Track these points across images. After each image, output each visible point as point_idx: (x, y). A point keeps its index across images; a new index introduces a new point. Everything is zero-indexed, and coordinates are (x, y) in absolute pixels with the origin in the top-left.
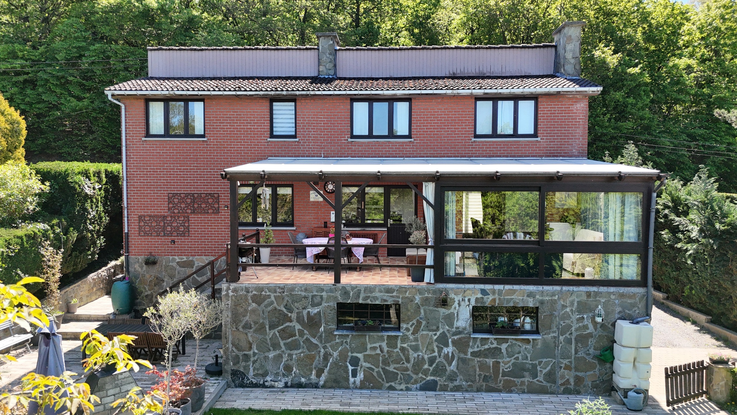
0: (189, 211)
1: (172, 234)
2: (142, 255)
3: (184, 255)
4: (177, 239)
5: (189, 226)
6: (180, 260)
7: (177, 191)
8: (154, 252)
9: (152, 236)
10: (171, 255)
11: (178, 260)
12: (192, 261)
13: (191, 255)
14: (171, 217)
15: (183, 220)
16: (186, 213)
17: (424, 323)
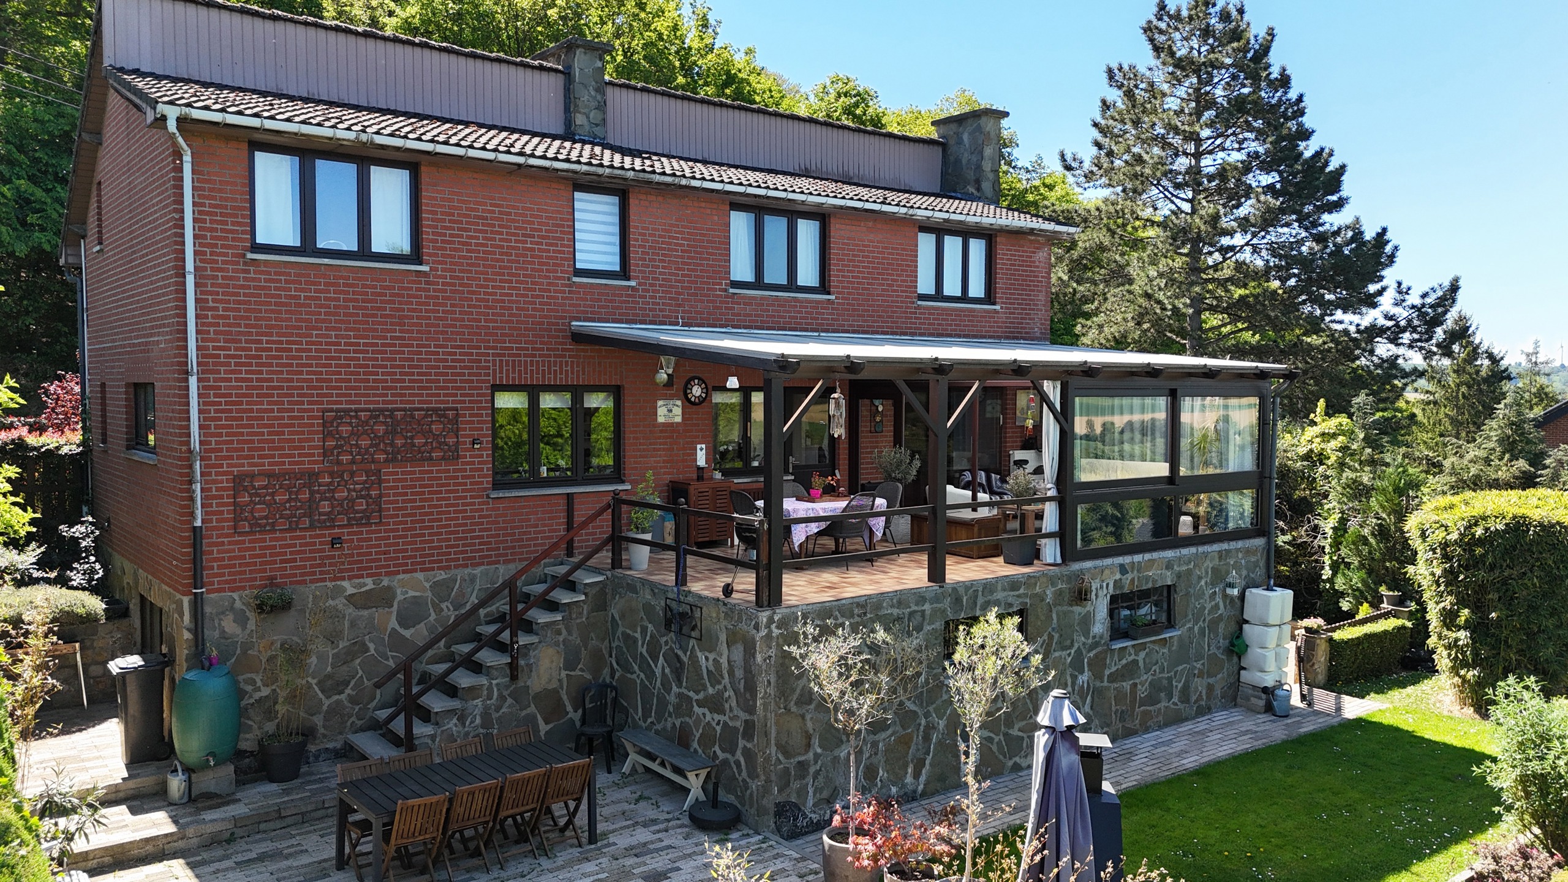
0: (383, 457)
1: (333, 520)
2: (243, 588)
3: (369, 576)
4: (349, 534)
5: (380, 496)
6: (354, 591)
7: (347, 402)
8: (282, 576)
9: (274, 531)
10: (331, 580)
11: (351, 591)
12: (389, 588)
13: (387, 574)
14: (332, 475)
15: (365, 482)
16: (373, 461)
17: (1056, 636)
